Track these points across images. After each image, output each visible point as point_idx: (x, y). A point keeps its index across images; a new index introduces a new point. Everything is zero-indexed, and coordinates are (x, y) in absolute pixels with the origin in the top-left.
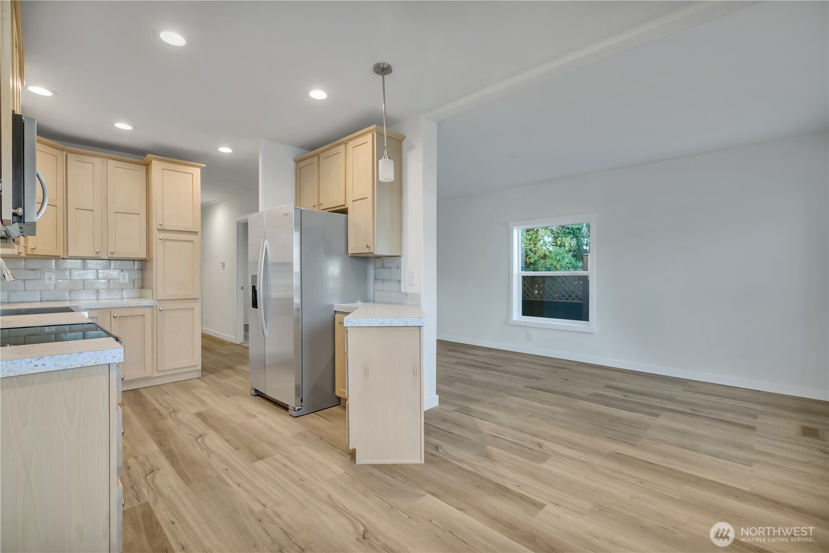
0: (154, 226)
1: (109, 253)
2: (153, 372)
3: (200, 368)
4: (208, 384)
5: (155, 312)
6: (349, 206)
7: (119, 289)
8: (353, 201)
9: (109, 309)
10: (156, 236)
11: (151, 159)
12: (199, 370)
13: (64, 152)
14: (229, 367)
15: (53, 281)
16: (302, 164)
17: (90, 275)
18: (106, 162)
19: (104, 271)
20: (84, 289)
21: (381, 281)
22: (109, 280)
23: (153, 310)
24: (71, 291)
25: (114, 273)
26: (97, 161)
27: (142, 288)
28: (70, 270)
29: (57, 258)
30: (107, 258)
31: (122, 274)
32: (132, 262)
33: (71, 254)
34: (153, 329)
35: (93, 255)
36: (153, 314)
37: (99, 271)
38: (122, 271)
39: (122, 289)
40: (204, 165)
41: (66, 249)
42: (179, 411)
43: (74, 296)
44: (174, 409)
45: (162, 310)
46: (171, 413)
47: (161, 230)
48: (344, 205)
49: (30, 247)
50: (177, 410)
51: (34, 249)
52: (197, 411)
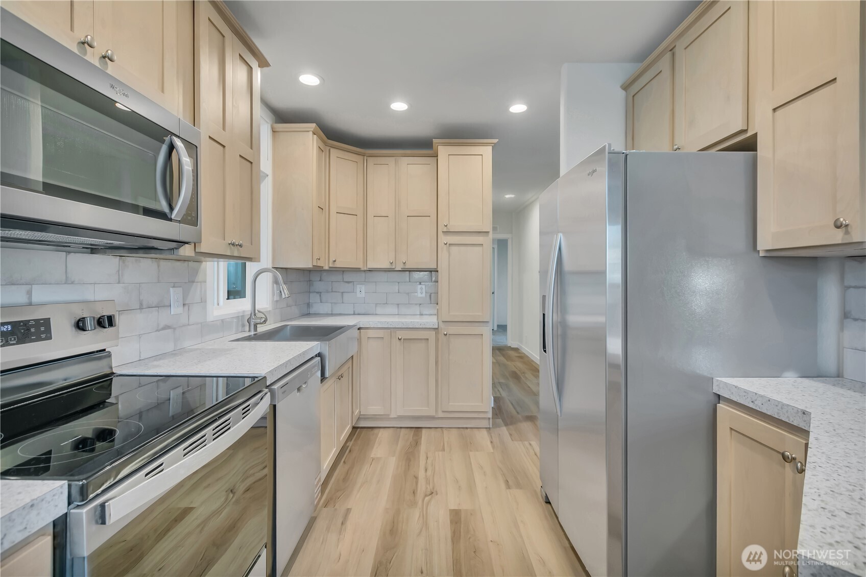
0: (441, 229)
1: (402, 263)
3: (490, 415)
4: (493, 447)
5: (439, 336)
6: (761, 126)
7: (417, 304)
8: (775, 110)
9: (395, 330)
10: (442, 240)
11: (437, 145)
12: (488, 418)
13: (365, 157)
15: (363, 294)
16: (636, 87)
20: (386, 303)
22: (408, 294)
23: (437, 333)
24: (376, 305)
26: (392, 162)
27: (436, 304)
29: (358, 270)
30: (401, 270)
31: (420, 287)
32: (428, 274)
33: (370, 266)
34: (437, 358)
35: (387, 265)
36: (436, 339)
37: (399, 283)
38: (420, 283)
39: (420, 305)
40: (495, 141)
41: (365, 261)
42: (437, 494)
43: (379, 310)
44: (433, 488)
45: (446, 334)
46: (426, 496)
47: (446, 233)
48: (745, 131)
49: (332, 259)
50: (436, 492)
51: (335, 261)
52: (456, 508)
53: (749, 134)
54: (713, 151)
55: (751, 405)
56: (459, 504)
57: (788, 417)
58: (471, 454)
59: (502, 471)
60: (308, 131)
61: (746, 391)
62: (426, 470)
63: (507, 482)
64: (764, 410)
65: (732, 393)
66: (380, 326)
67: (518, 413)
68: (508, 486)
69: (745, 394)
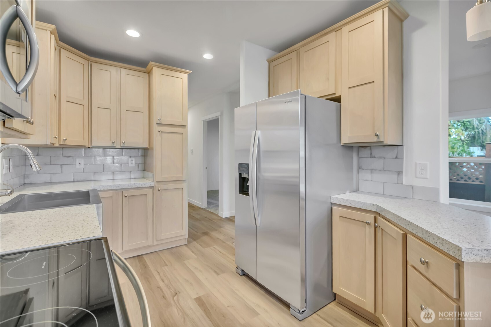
0: (155, 121)
1: (122, 144)
2: (153, 242)
4: (196, 255)
5: (155, 191)
6: (343, 93)
7: (128, 171)
8: (349, 88)
9: (122, 190)
10: (156, 129)
11: (152, 66)
12: (186, 238)
13: (89, 62)
14: (206, 234)
15: (82, 166)
16: (275, 63)
17: (109, 160)
18: (119, 71)
19: (118, 157)
20: (103, 172)
21: (370, 171)
22: (121, 164)
23: (153, 190)
24: (94, 173)
25: (125, 158)
26: (113, 70)
27: (144, 170)
28: (94, 156)
29: (84, 147)
30: (120, 147)
31: (130, 159)
32: (137, 150)
33: (94, 144)
34: (153, 206)
35: (109, 144)
36: (153, 194)
37: (115, 157)
38: (131, 157)
39: (131, 171)
40: (191, 72)
41: (91, 140)
42: (180, 293)
43: (97, 177)
44: (175, 290)
45: (160, 190)
46: (173, 297)
47: (159, 124)
48: (334, 94)
49: (63, 137)
50: (179, 292)
51: (66, 140)
52: (197, 296)
53: (336, 95)
54: (323, 99)
55: (350, 205)
56: (197, 293)
57: (367, 207)
58: (185, 262)
59: (209, 267)
60: (46, 30)
61: (347, 200)
62: (163, 281)
63: (215, 272)
64: (356, 206)
65: (341, 202)
66: (109, 188)
67: (196, 232)
68: (218, 274)
69: (347, 201)
